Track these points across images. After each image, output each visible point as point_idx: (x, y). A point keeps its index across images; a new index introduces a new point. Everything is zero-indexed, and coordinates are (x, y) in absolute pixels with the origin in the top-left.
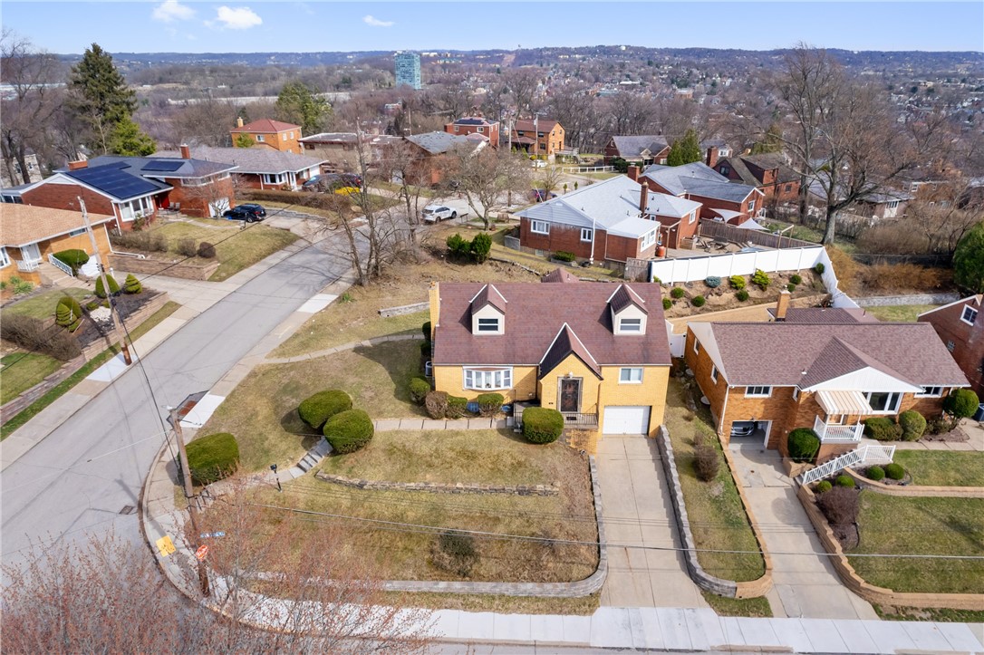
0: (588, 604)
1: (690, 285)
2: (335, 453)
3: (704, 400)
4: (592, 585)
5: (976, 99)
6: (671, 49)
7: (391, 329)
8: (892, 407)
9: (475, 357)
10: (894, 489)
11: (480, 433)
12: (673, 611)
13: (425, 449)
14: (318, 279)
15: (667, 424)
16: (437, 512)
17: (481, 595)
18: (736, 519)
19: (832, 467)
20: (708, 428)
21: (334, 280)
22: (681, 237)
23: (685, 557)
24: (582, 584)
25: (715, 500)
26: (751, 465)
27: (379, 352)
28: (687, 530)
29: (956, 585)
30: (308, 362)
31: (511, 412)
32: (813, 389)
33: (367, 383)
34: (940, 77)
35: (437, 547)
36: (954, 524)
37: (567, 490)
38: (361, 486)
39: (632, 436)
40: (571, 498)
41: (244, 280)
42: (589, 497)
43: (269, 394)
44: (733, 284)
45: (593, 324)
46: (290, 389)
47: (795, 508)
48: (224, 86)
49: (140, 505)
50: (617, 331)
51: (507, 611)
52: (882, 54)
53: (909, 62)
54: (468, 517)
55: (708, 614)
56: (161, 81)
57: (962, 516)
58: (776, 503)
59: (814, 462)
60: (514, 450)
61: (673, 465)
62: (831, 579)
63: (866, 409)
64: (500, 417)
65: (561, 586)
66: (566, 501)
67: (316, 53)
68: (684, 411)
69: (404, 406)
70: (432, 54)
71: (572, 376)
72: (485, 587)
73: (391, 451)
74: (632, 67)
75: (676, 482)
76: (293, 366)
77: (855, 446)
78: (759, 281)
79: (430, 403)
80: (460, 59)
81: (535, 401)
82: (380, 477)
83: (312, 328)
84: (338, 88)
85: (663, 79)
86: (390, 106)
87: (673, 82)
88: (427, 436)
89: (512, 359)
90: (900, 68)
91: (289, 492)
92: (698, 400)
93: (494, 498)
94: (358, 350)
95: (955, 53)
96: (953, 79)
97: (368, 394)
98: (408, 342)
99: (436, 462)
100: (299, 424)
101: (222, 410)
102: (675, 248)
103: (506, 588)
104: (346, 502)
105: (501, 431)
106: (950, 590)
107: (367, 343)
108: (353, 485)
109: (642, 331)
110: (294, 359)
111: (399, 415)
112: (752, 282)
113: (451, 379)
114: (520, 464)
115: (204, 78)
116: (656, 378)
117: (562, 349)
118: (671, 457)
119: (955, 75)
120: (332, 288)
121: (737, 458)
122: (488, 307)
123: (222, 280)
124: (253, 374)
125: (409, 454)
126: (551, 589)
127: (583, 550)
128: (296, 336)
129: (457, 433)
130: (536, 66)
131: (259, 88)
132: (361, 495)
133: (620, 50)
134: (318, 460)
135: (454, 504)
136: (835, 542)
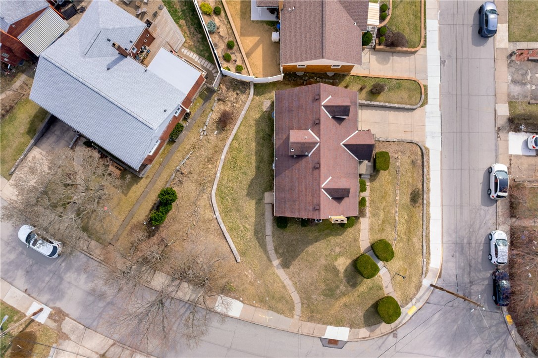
12: (427, 120)
13: (382, 215)
18: (397, 84)
25: (390, 90)
27: (288, 254)
43: (333, 301)
61: (372, 103)
75: (382, 104)
83: (261, 301)
88: (374, 215)
94: (285, 265)
99: (387, 209)
110: (297, 301)
125: (384, 222)
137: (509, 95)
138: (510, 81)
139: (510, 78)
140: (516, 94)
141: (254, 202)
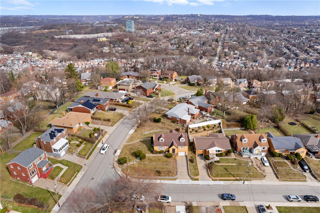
0: (175, 179)
1: (195, 128)
2: (141, 159)
3: (194, 150)
4: (176, 177)
5: (307, 36)
6: (214, 15)
7: (145, 137)
8: (221, 152)
9: (160, 145)
10: (218, 164)
11: (161, 156)
12: (186, 180)
13: (153, 159)
14: (130, 126)
15: (188, 154)
16: (155, 168)
17: (162, 178)
18: (196, 168)
19: (211, 161)
20: (194, 155)
21: (133, 126)
22: (195, 117)
23: (188, 173)
24: (174, 177)
25: (193, 166)
26: (201, 160)
27: (144, 142)
28: (189, 170)
29: (223, 176)
30: (133, 144)
31: (165, 153)
32: (208, 150)
33: (143, 148)
34: (299, 26)
35: (156, 172)
36: (225, 169)
37: (173, 164)
38: (145, 164)
39: (183, 156)
40: (173, 165)
41: (117, 126)
42: (176, 165)
43: (129, 150)
44: (203, 127)
45: (177, 140)
46: (131, 149)
47: (205, 167)
48: (71, 30)
49: (114, 167)
50: (181, 141)
51: (165, 180)
52: (282, 17)
53: (291, 20)
54: (159, 168)
55: (191, 180)
56: (51, 28)
57: (226, 167)
58: (203, 166)
59: (209, 160)
60: (165, 159)
61: (188, 161)
62: (208, 176)
63: (215, 153)
64: (164, 154)
65: (172, 177)
66: (173, 166)
67: (99, 16)
68: (191, 152)
69: (149, 152)
70: (137, 17)
71: (174, 148)
72: (162, 177)
73: (148, 159)
74: (201, 24)
75: (188, 163)
76: (131, 145)
77: (214, 158)
78: (208, 126)
79: (154, 152)
80: (146, 19)
81: (169, 151)
82: (147, 163)
83: (132, 137)
84: (108, 31)
85: (211, 28)
86: (125, 39)
87: (214, 29)
88: (153, 157)
89: (165, 145)
90: (288, 22)
91: (135, 165)
92: (193, 150)
93: (163, 166)
94: (140, 141)
95: (305, 16)
96: (303, 27)
97: (144, 150)
98: (148, 140)
99: (155, 161)
100: (134, 155)
101: (121, 153)
102: (194, 119)
103: (165, 177)
104: (143, 166)
105: (164, 156)
106: (222, 177)
107: (141, 140)
108: (144, 164)
109: (184, 141)
110: (130, 143)
111: (149, 154)
112: (207, 127)
113: (156, 148)
114: (167, 161)
115: (65, 27)
116: (186, 148)
117: (172, 144)
118: (188, 159)
119: (304, 25)
120: (133, 128)
121: (198, 160)
122: (162, 138)
123: (113, 126)
124: (124, 146)
125: (151, 160)
126: (171, 177)
127: (175, 172)
128: (129, 139)
129: (158, 156)
130: (171, 22)
131: (83, 32)
132: (145, 165)
133: (198, 16)
134: (138, 160)
135: (157, 167)
136: (209, 171)
137: (201, 206)
138: (207, 207)
139: (208, 207)
140: (202, 209)
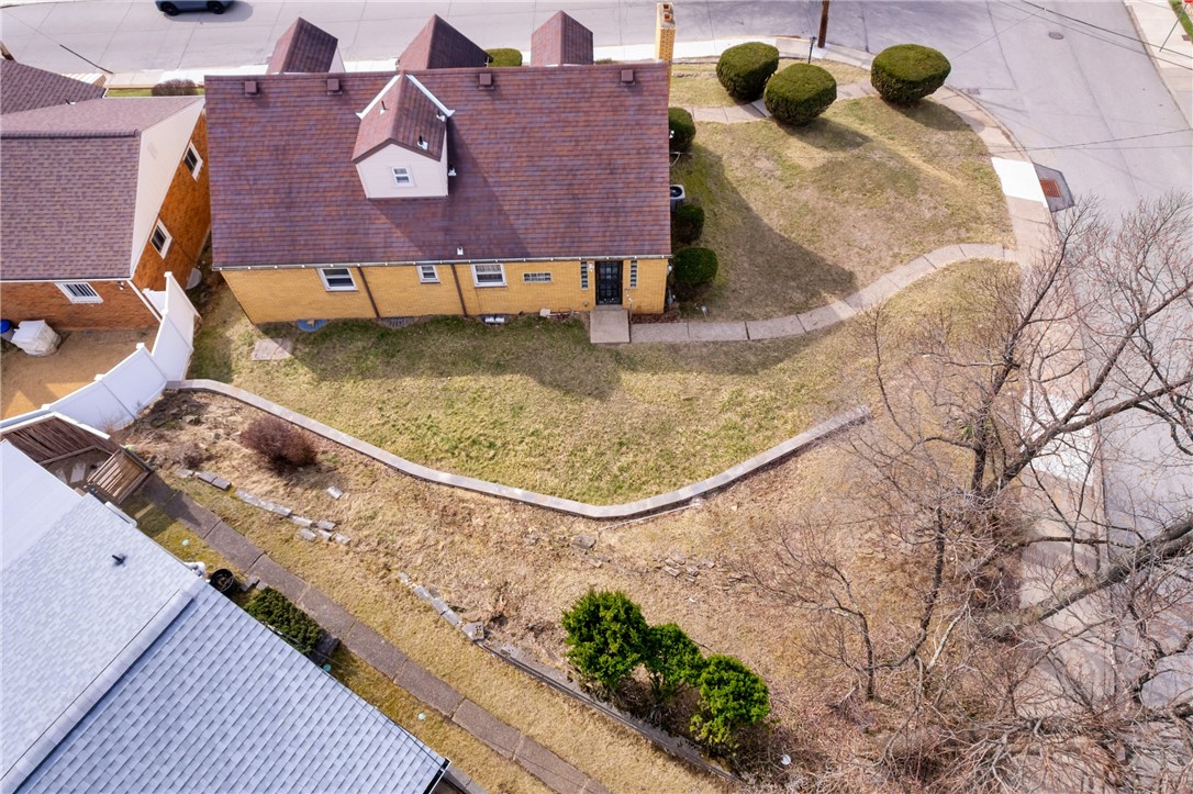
141: (627, 378)
